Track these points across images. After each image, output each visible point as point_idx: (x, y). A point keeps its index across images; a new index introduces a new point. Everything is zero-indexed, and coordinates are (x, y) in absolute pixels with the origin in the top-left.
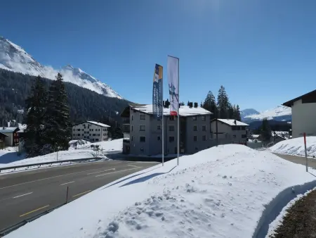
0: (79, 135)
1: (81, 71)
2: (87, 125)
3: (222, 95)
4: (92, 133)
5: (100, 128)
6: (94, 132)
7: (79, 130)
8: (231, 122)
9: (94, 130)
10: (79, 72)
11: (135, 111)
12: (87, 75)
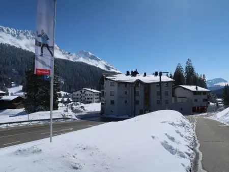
0: (77, 98)
1: (90, 54)
2: (83, 91)
3: (189, 66)
4: (86, 97)
5: (92, 93)
6: (88, 96)
7: (77, 95)
8: (192, 88)
9: (88, 95)
10: (89, 55)
11: (107, 79)
12: (94, 57)
